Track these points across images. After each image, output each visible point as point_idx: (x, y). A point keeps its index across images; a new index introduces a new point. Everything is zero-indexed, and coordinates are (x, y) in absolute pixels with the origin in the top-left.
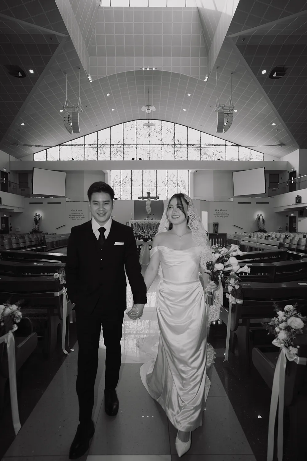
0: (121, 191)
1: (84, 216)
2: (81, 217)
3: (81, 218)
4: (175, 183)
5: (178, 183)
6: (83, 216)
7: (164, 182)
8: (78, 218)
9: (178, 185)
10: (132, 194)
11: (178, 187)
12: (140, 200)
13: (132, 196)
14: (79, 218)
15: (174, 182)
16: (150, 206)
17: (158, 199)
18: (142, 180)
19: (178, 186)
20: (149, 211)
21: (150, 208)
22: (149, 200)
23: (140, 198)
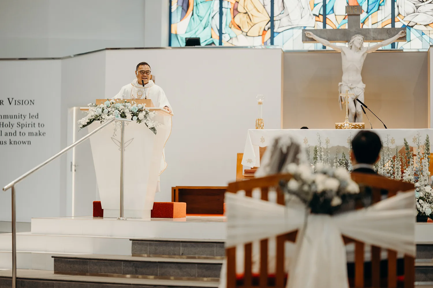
0: (221, 13)
1: (42, 130)
2: (30, 134)
3: (26, 138)
6: (35, 130)
8: (13, 138)
10: (272, 27)
12: (310, 46)
13: (273, 33)
14: (18, 138)
16: (360, 77)
17: (403, 39)
20: (355, 101)
21: (362, 85)
22: (353, 47)
23: (311, 37)
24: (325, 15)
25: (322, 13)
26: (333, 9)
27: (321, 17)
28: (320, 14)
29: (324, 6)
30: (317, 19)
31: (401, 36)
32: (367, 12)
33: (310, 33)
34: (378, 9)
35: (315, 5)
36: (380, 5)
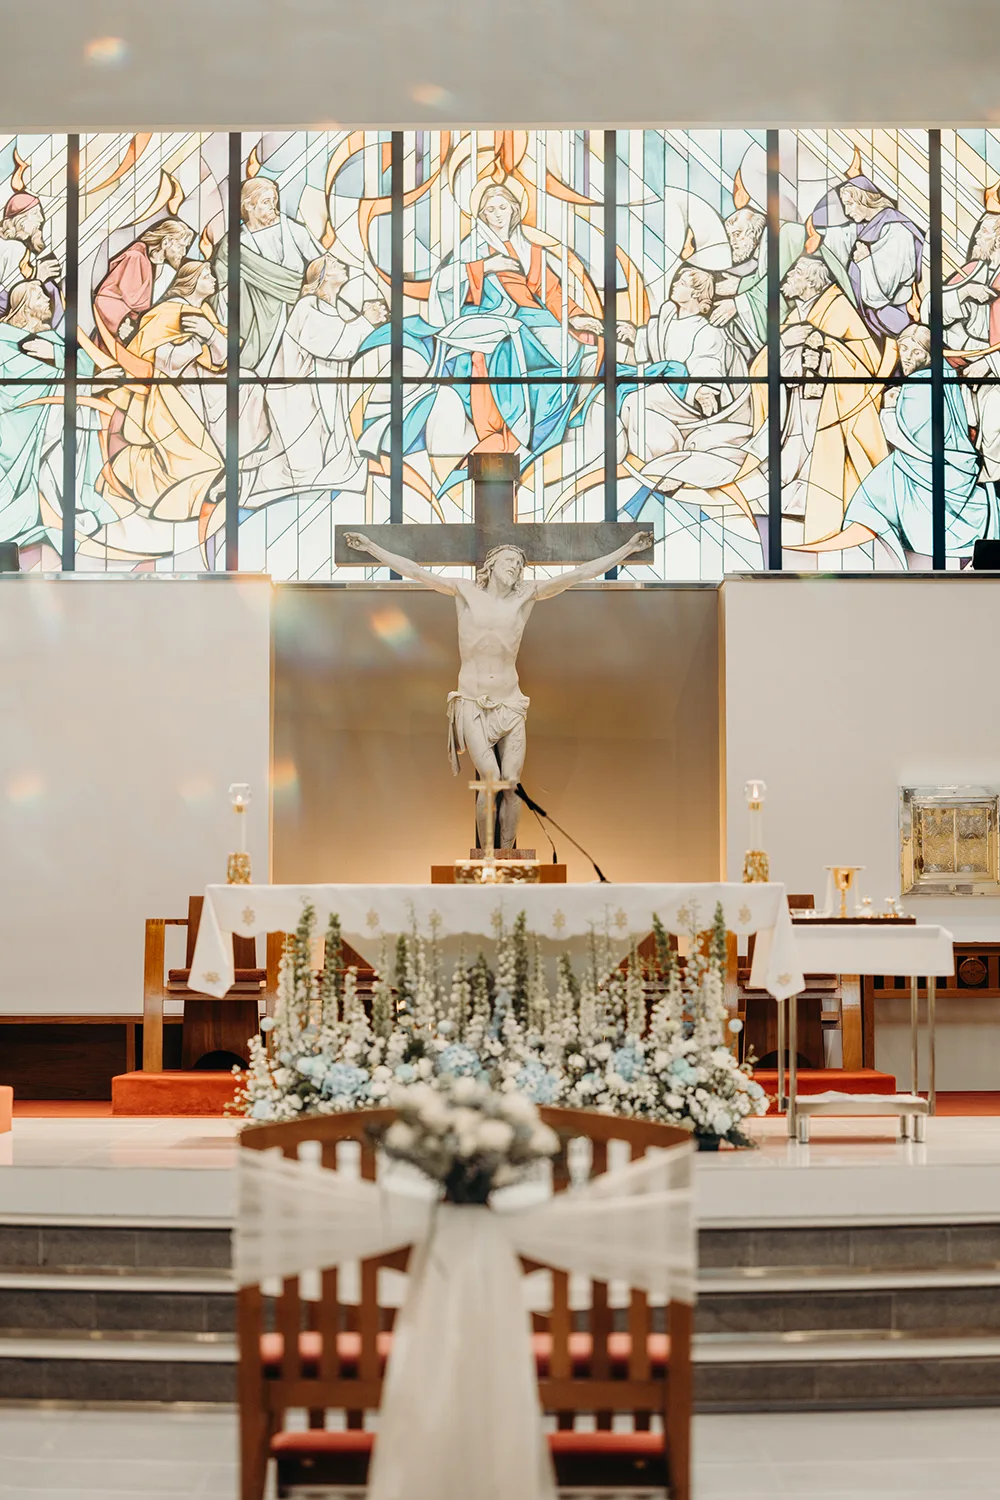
0: (70, 447)
4: (892, 319)
5: (937, 325)
7: (724, 310)
9: (937, 346)
10: (232, 493)
11: (938, 383)
12: (356, 573)
13: (233, 512)
15: (874, 298)
16: (511, 677)
17: (644, 556)
18: (398, 279)
19: (937, 363)
20: (497, 749)
21: (519, 701)
22: (492, 583)
23: (363, 548)
24: (397, 454)
25: (387, 447)
26: (423, 433)
27: (386, 461)
28: (381, 452)
29: (397, 426)
30: (374, 467)
31: (638, 549)
32: (529, 447)
33: (361, 537)
34: (564, 439)
35: (367, 423)
36: (568, 427)
